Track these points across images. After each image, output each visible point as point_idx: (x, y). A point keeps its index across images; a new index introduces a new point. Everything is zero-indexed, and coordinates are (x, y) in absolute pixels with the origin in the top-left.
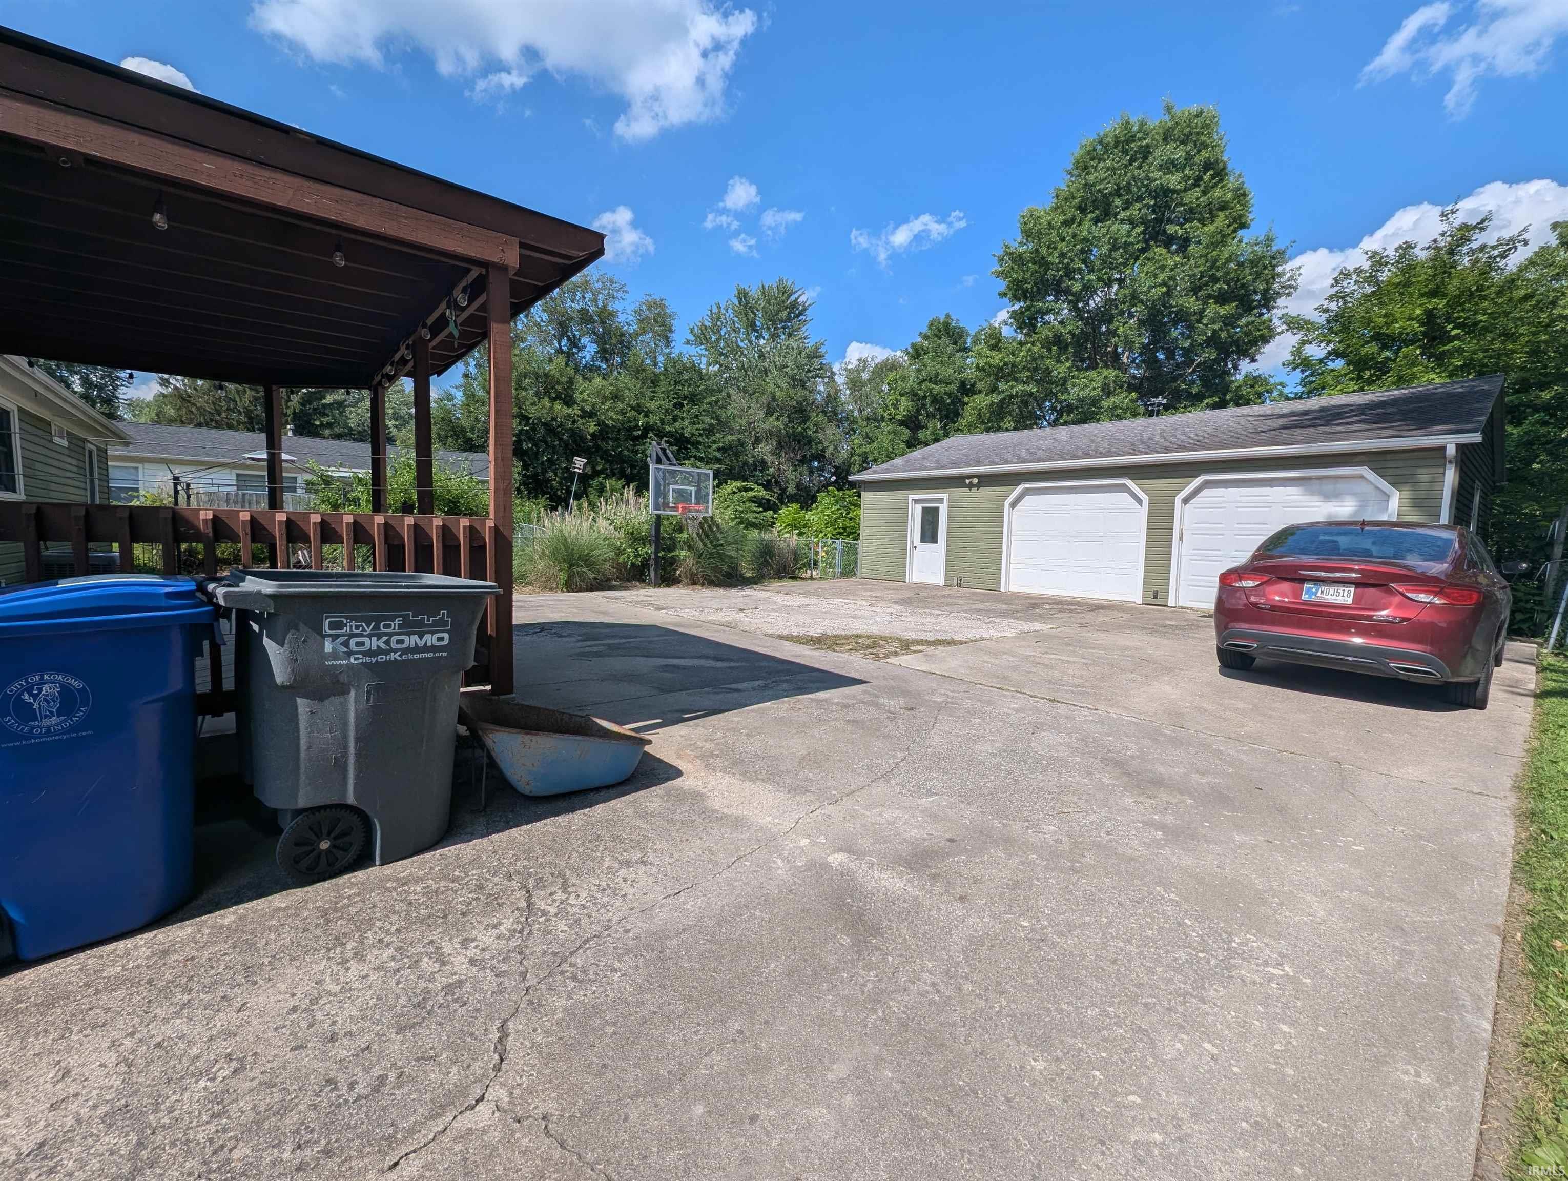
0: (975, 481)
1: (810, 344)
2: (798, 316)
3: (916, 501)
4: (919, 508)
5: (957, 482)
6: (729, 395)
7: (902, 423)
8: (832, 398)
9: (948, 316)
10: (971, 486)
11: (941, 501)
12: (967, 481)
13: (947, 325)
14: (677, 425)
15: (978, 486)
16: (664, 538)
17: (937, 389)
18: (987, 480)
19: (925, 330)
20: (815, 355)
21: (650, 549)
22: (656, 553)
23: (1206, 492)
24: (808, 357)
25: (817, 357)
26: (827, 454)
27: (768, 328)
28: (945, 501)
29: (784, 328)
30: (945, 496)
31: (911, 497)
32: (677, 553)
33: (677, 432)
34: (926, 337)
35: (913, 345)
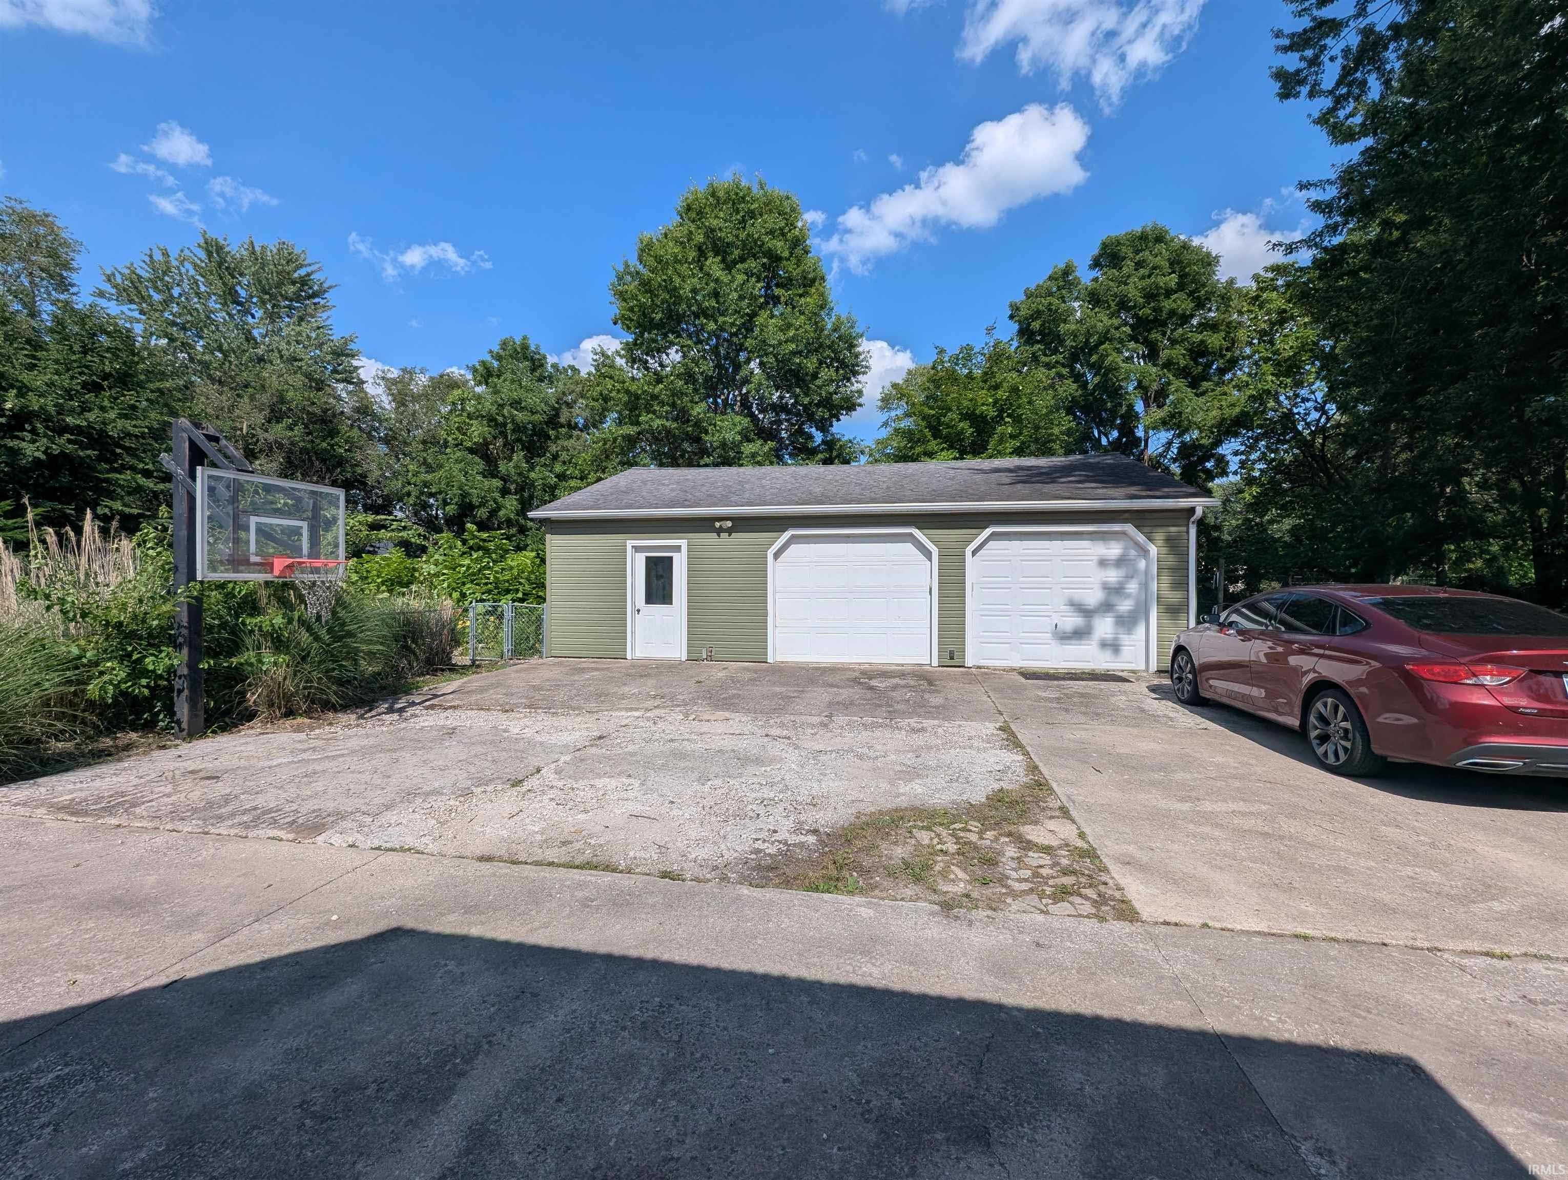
0: (729, 524)
1: (337, 335)
2: (309, 297)
3: (637, 549)
4: (641, 559)
5: (705, 524)
6: (188, 386)
7: (471, 451)
8: (364, 409)
9: (525, 338)
10: (719, 531)
11: (678, 549)
12: (717, 524)
13: (525, 347)
14: (92, 416)
15: (730, 531)
16: (210, 629)
17: (520, 416)
18: (742, 524)
19: (496, 348)
20: (342, 353)
21: (178, 659)
22: (192, 664)
23: (992, 544)
24: (334, 353)
25: (347, 355)
26: (370, 481)
27: (263, 303)
28: (684, 549)
29: (290, 308)
30: (683, 543)
31: (630, 544)
32: (249, 655)
33: (89, 426)
34: (499, 358)
35: (483, 363)
